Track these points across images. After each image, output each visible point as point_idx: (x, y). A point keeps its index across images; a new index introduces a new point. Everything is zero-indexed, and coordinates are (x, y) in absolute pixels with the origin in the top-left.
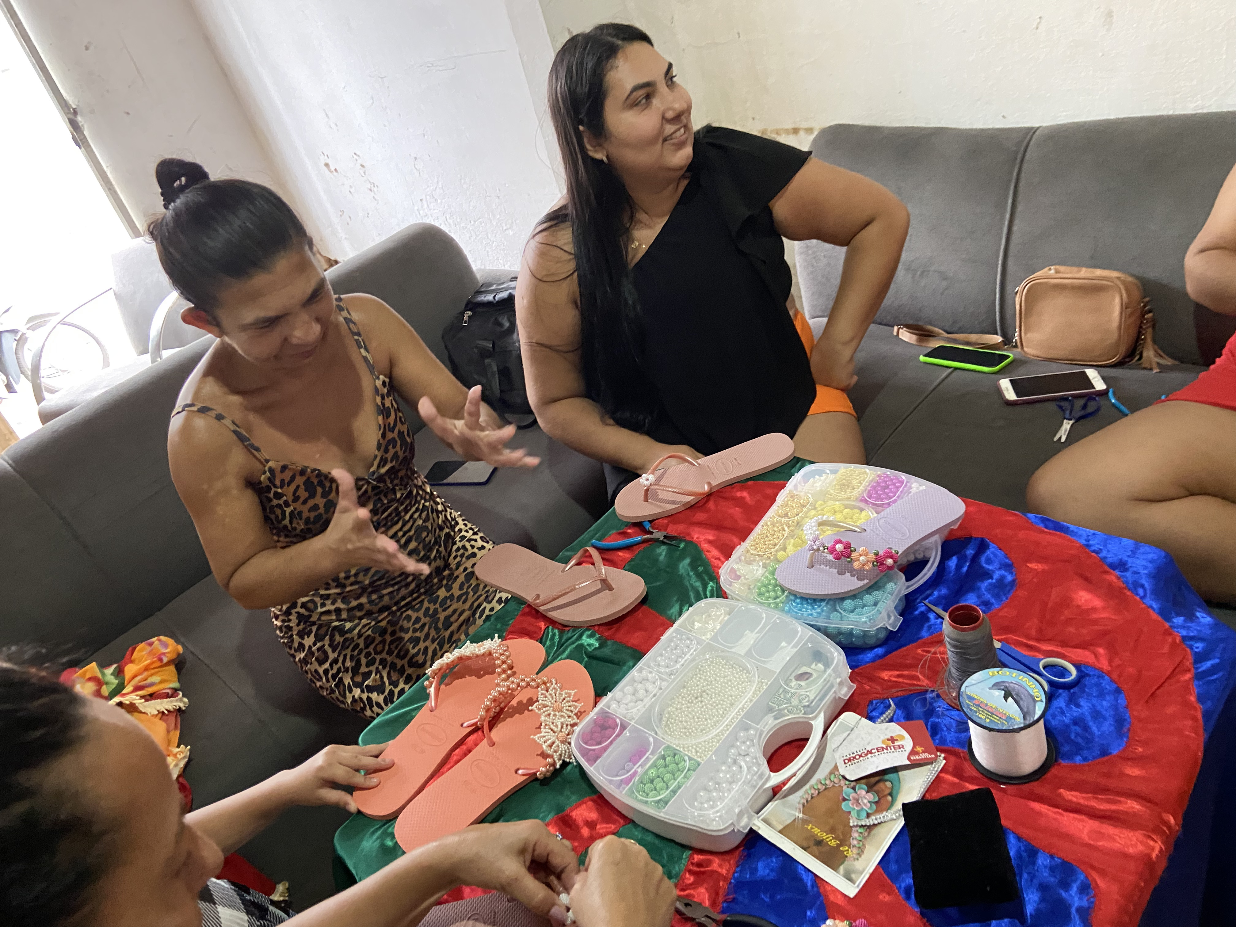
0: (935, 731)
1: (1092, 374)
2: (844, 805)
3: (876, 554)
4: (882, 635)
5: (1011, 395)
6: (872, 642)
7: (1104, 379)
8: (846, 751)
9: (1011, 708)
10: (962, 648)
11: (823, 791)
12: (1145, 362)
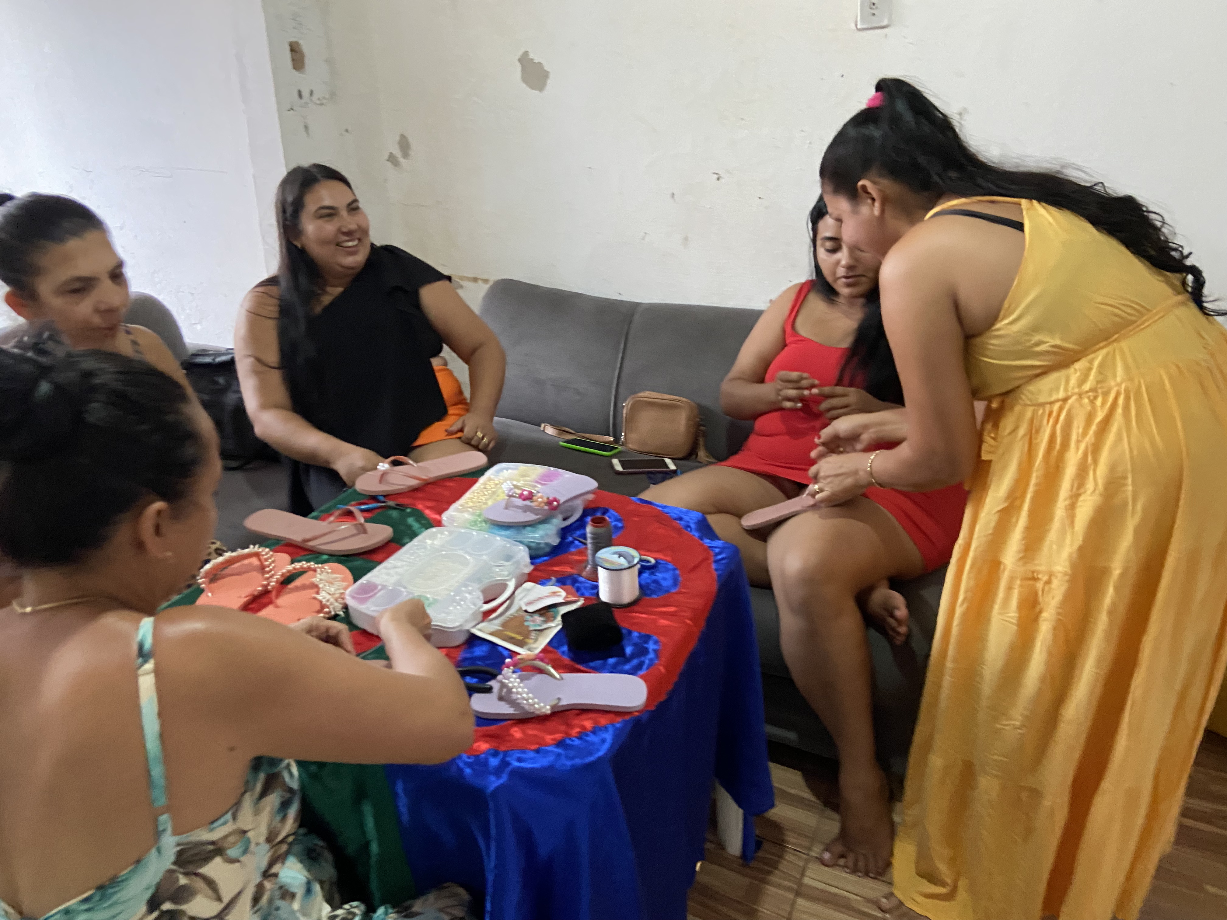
0: (578, 590)
1: (668, 461)
2: (526, 624)
3: (548, 498)
4: (548, 550)
5: (619, 468)
6: (541, 552)
7: (675, 465)
8: (526, 600)
10: (595, 537)
11: (513, 618)
12: (699, 459)
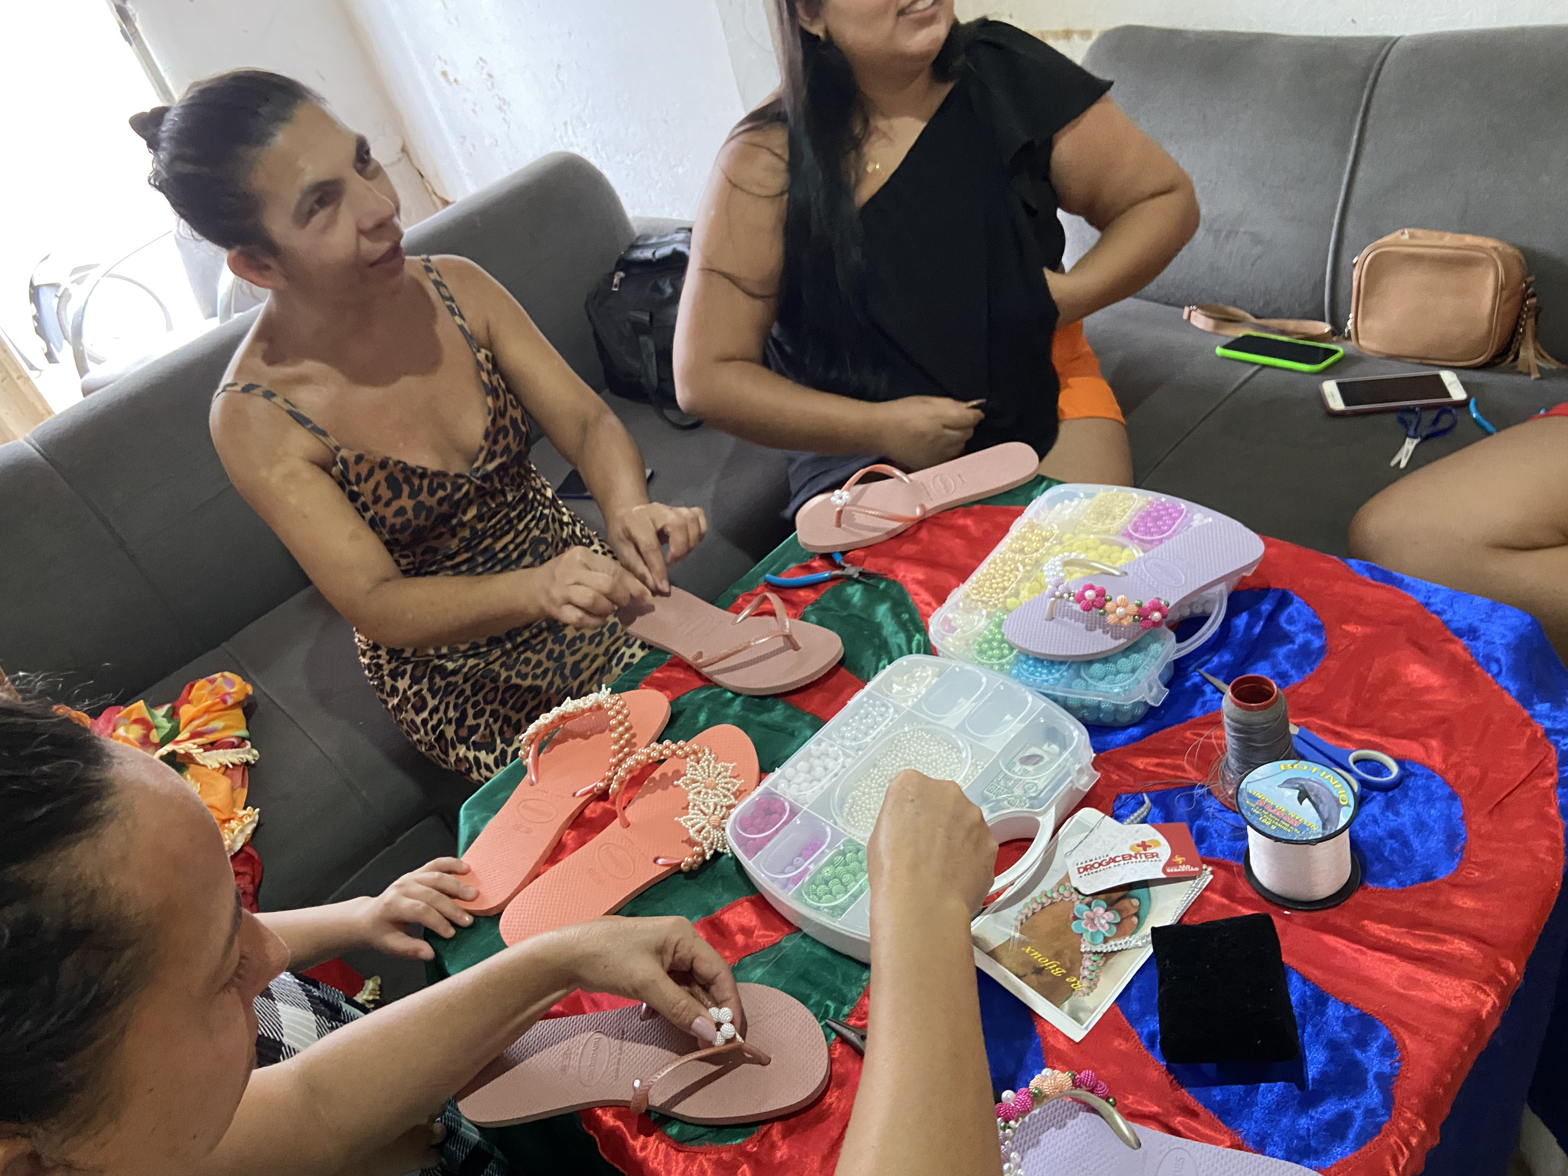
0: (1201, 837)
1: (1449, 378)
2: (1074, 925)
3: (1139, 606)
4: (1140, 711)
5: (1337, 403)
6: (1125, 719)
7: (1465, 385)
8: (1082, 857)
9: (1307, 813)
10: (1245, 732)
11: (1047, 907)
12: (1520, 365)
